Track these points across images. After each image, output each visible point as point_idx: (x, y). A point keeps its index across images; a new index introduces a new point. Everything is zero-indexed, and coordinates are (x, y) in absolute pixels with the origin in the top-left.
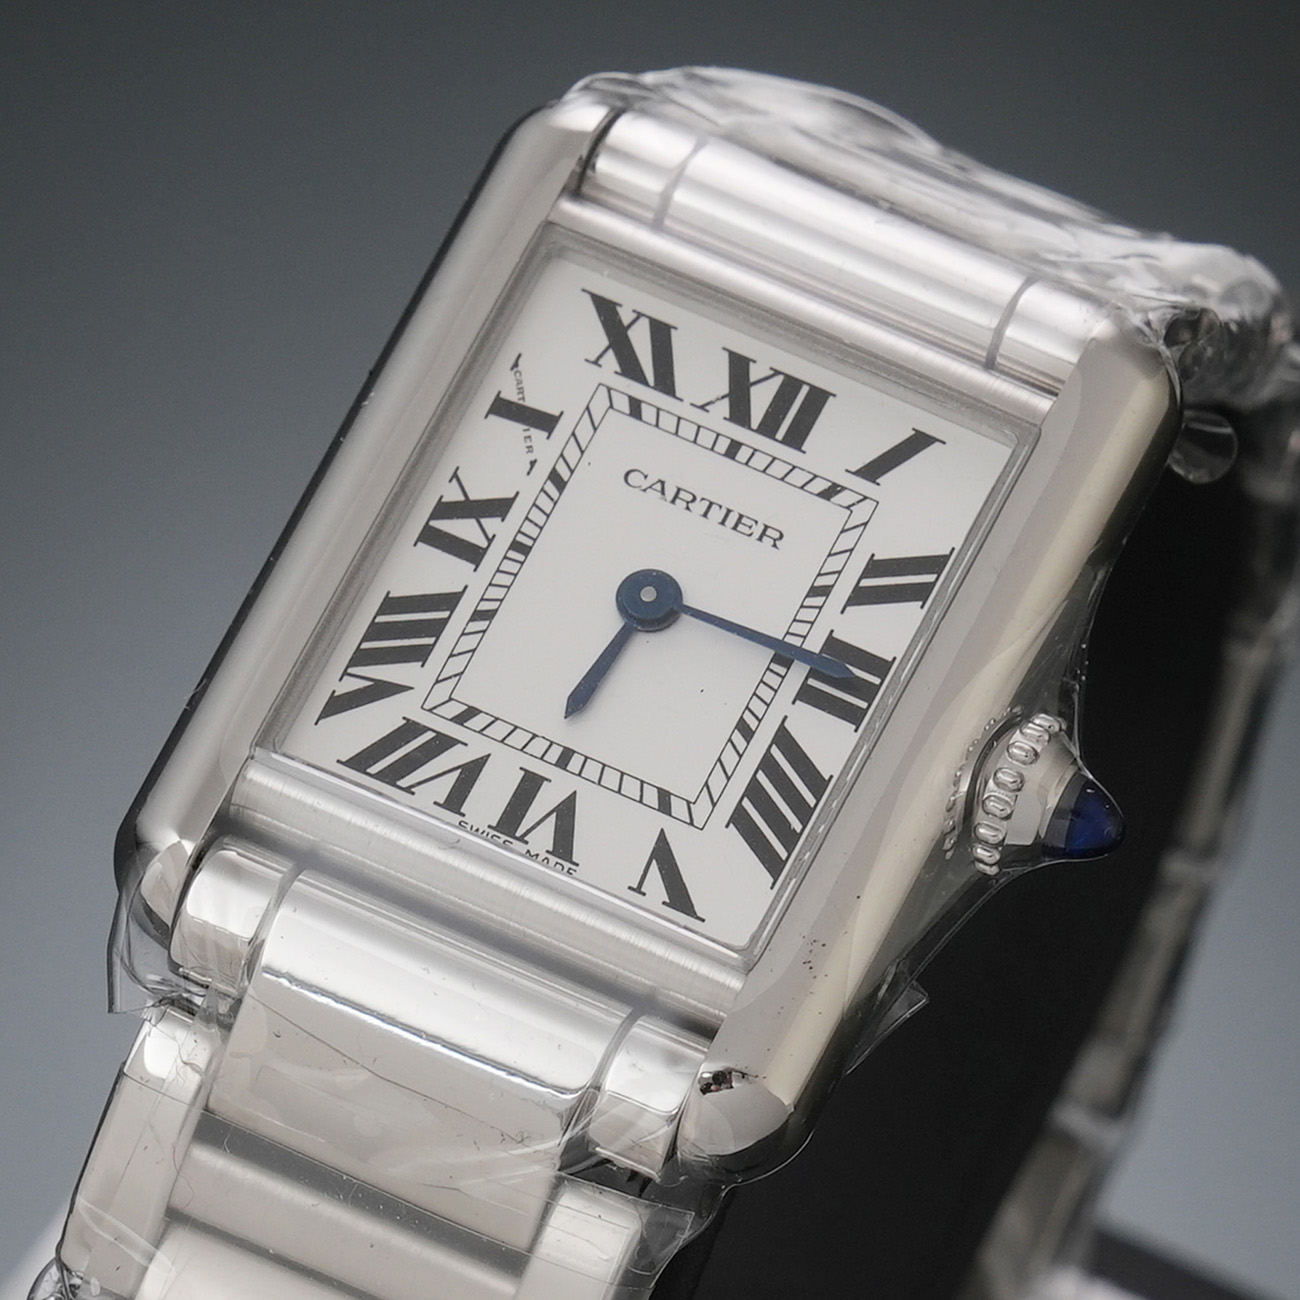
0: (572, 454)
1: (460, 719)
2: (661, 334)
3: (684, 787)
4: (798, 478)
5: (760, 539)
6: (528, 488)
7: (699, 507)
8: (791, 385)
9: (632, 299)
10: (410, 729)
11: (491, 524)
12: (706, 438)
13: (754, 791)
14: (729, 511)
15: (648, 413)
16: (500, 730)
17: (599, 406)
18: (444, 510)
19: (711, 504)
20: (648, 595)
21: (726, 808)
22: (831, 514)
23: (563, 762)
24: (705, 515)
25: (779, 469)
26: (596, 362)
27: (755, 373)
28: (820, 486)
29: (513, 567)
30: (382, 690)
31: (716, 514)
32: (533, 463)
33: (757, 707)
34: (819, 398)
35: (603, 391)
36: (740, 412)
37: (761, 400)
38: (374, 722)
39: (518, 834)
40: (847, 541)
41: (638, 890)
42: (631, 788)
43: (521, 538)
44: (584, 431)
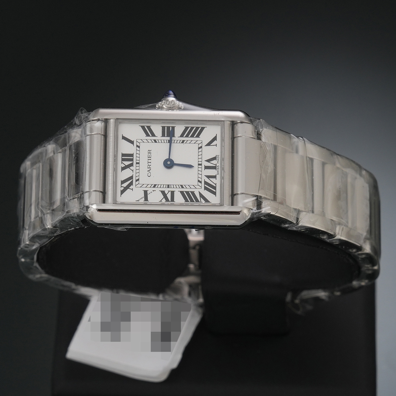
0: (149, 186)
1: (201, 182)
2: (123, 182)
3: (196, 146)
4: (138, 152)
5: (151, 153)
6: (158, 190)
7: (149, 164)
8: (123, 160)
9: (119, 189)
10: (206, 188)
11: (166, 192)
12: (138, 168)
13: (192, 136)
14: (148, 159)
15: (137, 178)
16: (200, 176)
17: (139, 186)
18: (167, 200)
19: (148, 162)
20: (169, 163)
21: (197, 139)
22: (142, 145)
23: (201, 165)
24: (151, 163)
25: (138, 155)
26: (132, 189)
27: (123, 166)
28: (138, 149)
29: (172, 186)
30: (201, 196)
31: (150, 161)
32: (153, 191)
33: (178, 142)
34: (123, 155)
35: (137, 186)
36: (132, 165)
37: (127, 163)
38: (207, 194)
39: (215, 166)
40: (145, 141)
41: (216, 145)
42: (200, 153)
43: (167, 187)
44: (145, 186)
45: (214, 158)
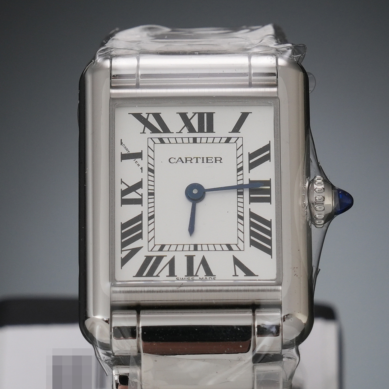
0: (151, 161)
1: (161, 250)
2: (157, 116)
3: (232, 241)
4: (217, 140)
5: (216, 162)
6: (144, 176)
7: (194, 161)
8: (201, 115)
9: (144, 111)
10: (148, 259)
11: (139, 191)
12: (186, 140)
13: (252, 233)
14: (203, 158)
15: (166, 140)
16: (173, 248)
17: (151, 144)
18: (124, 193)
19: (197, 158)
20: (195, 191)
21: (247, 242)
22: (231, 147)
23: (196, 249)
24: (197, 162)
25: (210, 140)
26: (144, 133)
27: (189, 116)
28: (224, 140)
29: (152, 200)
30: (134, 251)
31: (200, 160)
32: (142, 168)
33: (241, 209)
34: (210, 116)
35: (150, 139)
36: (191, 130)
37: (195, 123)
38: (137, 261)
39: (194, 274)
40: (240, 152)
41: (236, 275)
42: (218, 247)
43: (150, 191)
44: (151, 153)
45: (209, 272)
